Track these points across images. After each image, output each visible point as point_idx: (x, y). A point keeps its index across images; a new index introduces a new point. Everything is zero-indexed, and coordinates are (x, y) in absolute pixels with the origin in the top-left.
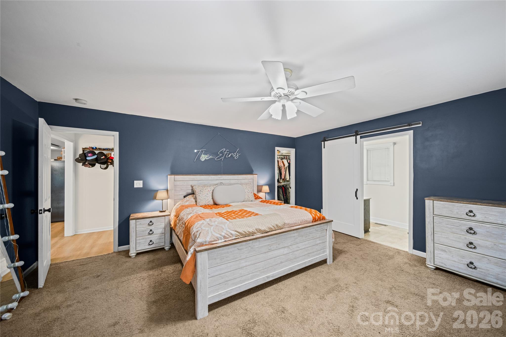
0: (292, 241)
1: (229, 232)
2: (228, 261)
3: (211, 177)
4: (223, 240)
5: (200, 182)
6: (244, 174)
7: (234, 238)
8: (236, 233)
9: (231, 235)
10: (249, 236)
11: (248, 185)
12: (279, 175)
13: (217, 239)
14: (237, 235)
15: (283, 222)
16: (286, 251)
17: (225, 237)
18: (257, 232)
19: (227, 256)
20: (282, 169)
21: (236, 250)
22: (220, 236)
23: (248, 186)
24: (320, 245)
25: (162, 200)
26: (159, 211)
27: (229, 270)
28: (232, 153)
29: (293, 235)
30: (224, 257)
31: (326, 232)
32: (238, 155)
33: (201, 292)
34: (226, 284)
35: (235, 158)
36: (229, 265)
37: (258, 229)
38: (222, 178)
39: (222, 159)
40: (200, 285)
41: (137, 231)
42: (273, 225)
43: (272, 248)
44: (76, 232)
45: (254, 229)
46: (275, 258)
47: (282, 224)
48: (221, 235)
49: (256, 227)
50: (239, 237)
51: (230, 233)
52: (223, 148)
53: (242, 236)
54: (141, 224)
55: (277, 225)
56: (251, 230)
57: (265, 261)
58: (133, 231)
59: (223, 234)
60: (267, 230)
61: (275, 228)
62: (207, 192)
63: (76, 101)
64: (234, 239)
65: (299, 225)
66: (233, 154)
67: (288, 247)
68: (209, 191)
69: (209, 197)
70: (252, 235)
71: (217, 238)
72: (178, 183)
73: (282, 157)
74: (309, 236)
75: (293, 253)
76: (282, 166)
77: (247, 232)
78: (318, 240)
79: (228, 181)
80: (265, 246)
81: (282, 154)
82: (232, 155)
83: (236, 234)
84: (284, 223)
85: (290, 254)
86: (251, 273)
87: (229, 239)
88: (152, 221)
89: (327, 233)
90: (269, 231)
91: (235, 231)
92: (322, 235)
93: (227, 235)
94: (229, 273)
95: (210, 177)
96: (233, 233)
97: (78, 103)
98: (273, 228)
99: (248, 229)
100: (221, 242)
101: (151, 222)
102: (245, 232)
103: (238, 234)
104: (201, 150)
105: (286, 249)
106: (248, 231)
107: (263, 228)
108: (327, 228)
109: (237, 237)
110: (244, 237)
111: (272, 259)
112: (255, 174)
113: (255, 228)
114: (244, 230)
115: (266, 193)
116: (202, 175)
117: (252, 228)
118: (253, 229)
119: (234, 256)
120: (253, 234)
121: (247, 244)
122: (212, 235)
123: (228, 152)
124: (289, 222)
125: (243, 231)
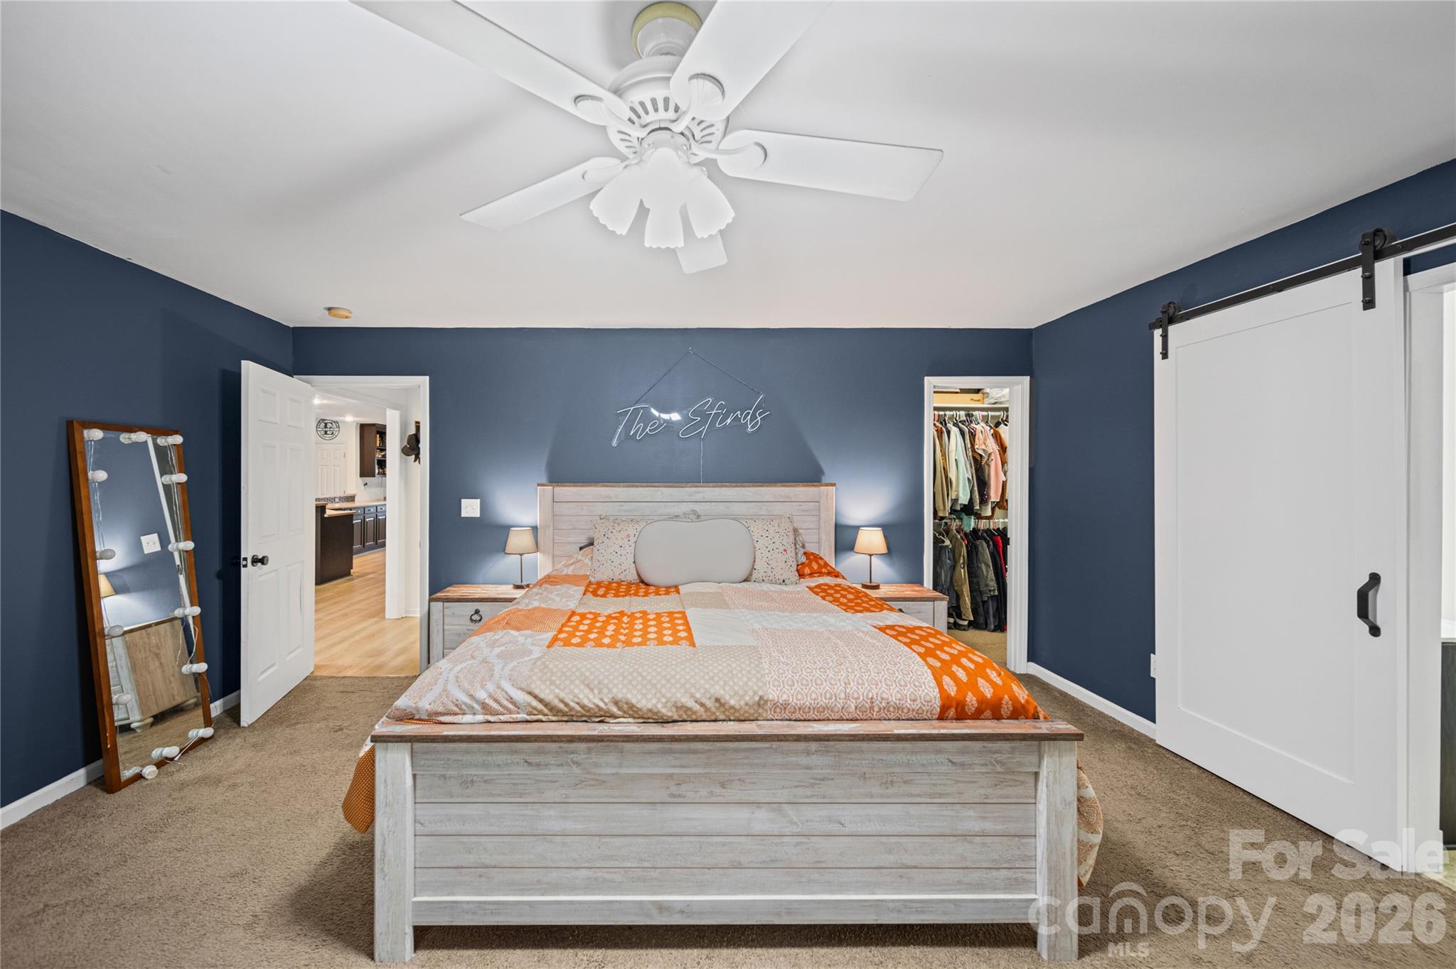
0: (796, 787)
1: (506, 693)
2: (492, 795)
3: (662, 493)
4: (480, 718)
5: (627, 506)
6: (779, 484)
7: (523, 716)
8: (530, 699)
9: (510, 706)
10: (586, 721)
11: (775, 523)
12: (976, 488)
13: (455, 709)
14: (535, 708)
15: (755, 693)
16: (762, 820)
17: (486, 708)
18: (620, 713)
19: (486, 778)
20: (993, 465)
21: (518, 763)
22: (467, 700)
23: (776, 528)
24: (984, 844)
25: (521, 555)
26: (514, 585)
27: (494, 829)
28: (739, 412)
29: (804, 760)
30: (475, 778)
31: (1033, 785)
32: (759, 418)
33: (386, 876)
34: (480, 876)
35: (749, 427)
36: (493, 810)
37: (624, 701)
38: (698, 497)
39: (701, 432)
40: (383, 851)
41: (446, 632)
42: (698, 696)
43: (689, 793)
44: (407, 612)
45: (606, 700)
46: (704, 839)
47: (747, 698)
48: (471, 696)
49: (615, 691)
50: (544, 718)
51: (506, 696)
52: (704, 398)
53: (554, 716)
54: (454, 614)
55: (717, 700)
56: (592, 699)
57: (654, 840)
58: (438, 632)
59: (482, 695)
60: (664, 711)
61: (707, 710)
62: (623, 539)
63: (329, 313)
64: (525, 720)
65: (852, 720)
66: (741, 415)
67: (775, 806)
68: (628, 536)
69: (624, 557)
70: (599, 722)
71: (457, 705)
72: (563, 509)
73: (999, 416)
74: (905, 782)
75: (804, 840)
76: (990, 451)
77: (572, 704)
78: (971, 813)
79: (721, 508)
80: (651, 776)
81: (995, 403)
82: (737, 419)
83: (529, 705)
84: (761, 698)
85: (786, 839)
86: (586, 865)
87: (503, 718)
88: (479, 612)
89: (1039, 791)
90: (676, 717)
91: (530, 693)
92: (1001, 797)
93: (496, 701)
94: (495, 839)
95: (660, 493)
96: (520, 697)
97: (335, 316)
98: (697, 707)
99: (581, 696)
100: (470, 723)
101: (477, 612)
102: (566, 705)
103: (540, 706)
104: (632, 408)
105: (762, 814)
106: (578, 703)
107: (644, 702)
108: (1039, 766)
109: (535, 718)
110: (563, 721)
111: (686, 839)
112: (827, 485)
113: (611, 696)
114: (562, 695)
115: (871, 555)
116: (633, 486)
117: (600, 692)
118: (602, 700)
119: (515, 784)
120: (603, 717)
121: (567, 752)
122: (445, 690)
123: (721, 407)
124: (785, 697)
125: (557, 696)
